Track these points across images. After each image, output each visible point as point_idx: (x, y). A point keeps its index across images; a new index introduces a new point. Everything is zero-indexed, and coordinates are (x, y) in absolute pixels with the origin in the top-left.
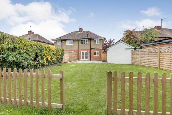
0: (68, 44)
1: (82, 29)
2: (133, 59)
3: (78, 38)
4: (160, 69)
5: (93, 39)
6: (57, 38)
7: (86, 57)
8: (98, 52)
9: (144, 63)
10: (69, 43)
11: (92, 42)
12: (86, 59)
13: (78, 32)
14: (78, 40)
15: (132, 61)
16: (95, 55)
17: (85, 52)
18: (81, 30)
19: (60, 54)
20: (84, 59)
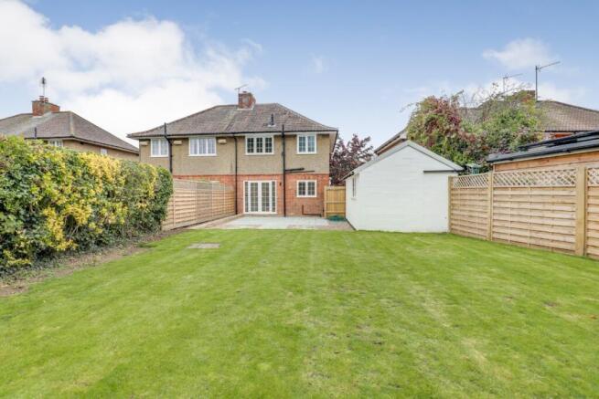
0: (196, 153)
1: (250, 95)
2: (454, 212)
3: (233, 131)
4: (587, 256)
5: (295, 136)
6: (152, 131)
7: (268, 205)
8: (313, 184)
9: (509, 231)
10: (199, 150)
11: (289, 143)
12: (268, 210)
13: (237, 106)
14: (234, 138)
15: (451, 219)
16: (300, 194)
17: (263, 184)
18: (246, 99)
19: (152, 193)
20: (260, 212)
